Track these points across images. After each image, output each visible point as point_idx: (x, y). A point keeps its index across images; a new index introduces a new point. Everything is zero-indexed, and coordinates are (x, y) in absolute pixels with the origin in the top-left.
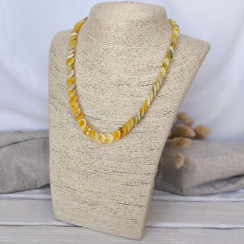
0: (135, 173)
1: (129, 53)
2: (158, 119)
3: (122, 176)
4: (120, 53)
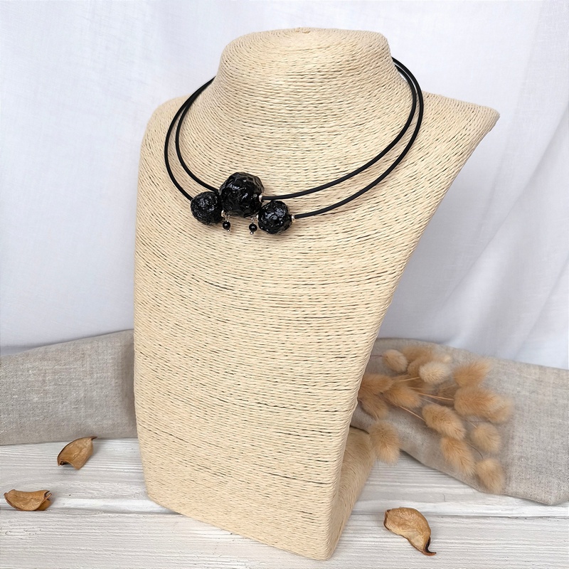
0: (305, 409)
1: (295, 143)
3: (278, 414)
4: (277, 145)
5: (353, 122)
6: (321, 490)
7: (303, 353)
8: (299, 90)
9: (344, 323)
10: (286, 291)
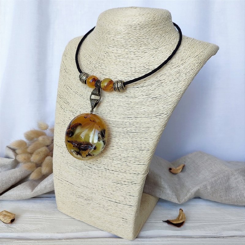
0: (125, 172)
1: (127, 55)
2: (149, 120)
3: (113, 174)
4: (119, 56)
5: (153, 47)
6: (131, 209)
7: (126, 147)
8: (129, 33)
9: (144, 135)
10: (120, 120)
